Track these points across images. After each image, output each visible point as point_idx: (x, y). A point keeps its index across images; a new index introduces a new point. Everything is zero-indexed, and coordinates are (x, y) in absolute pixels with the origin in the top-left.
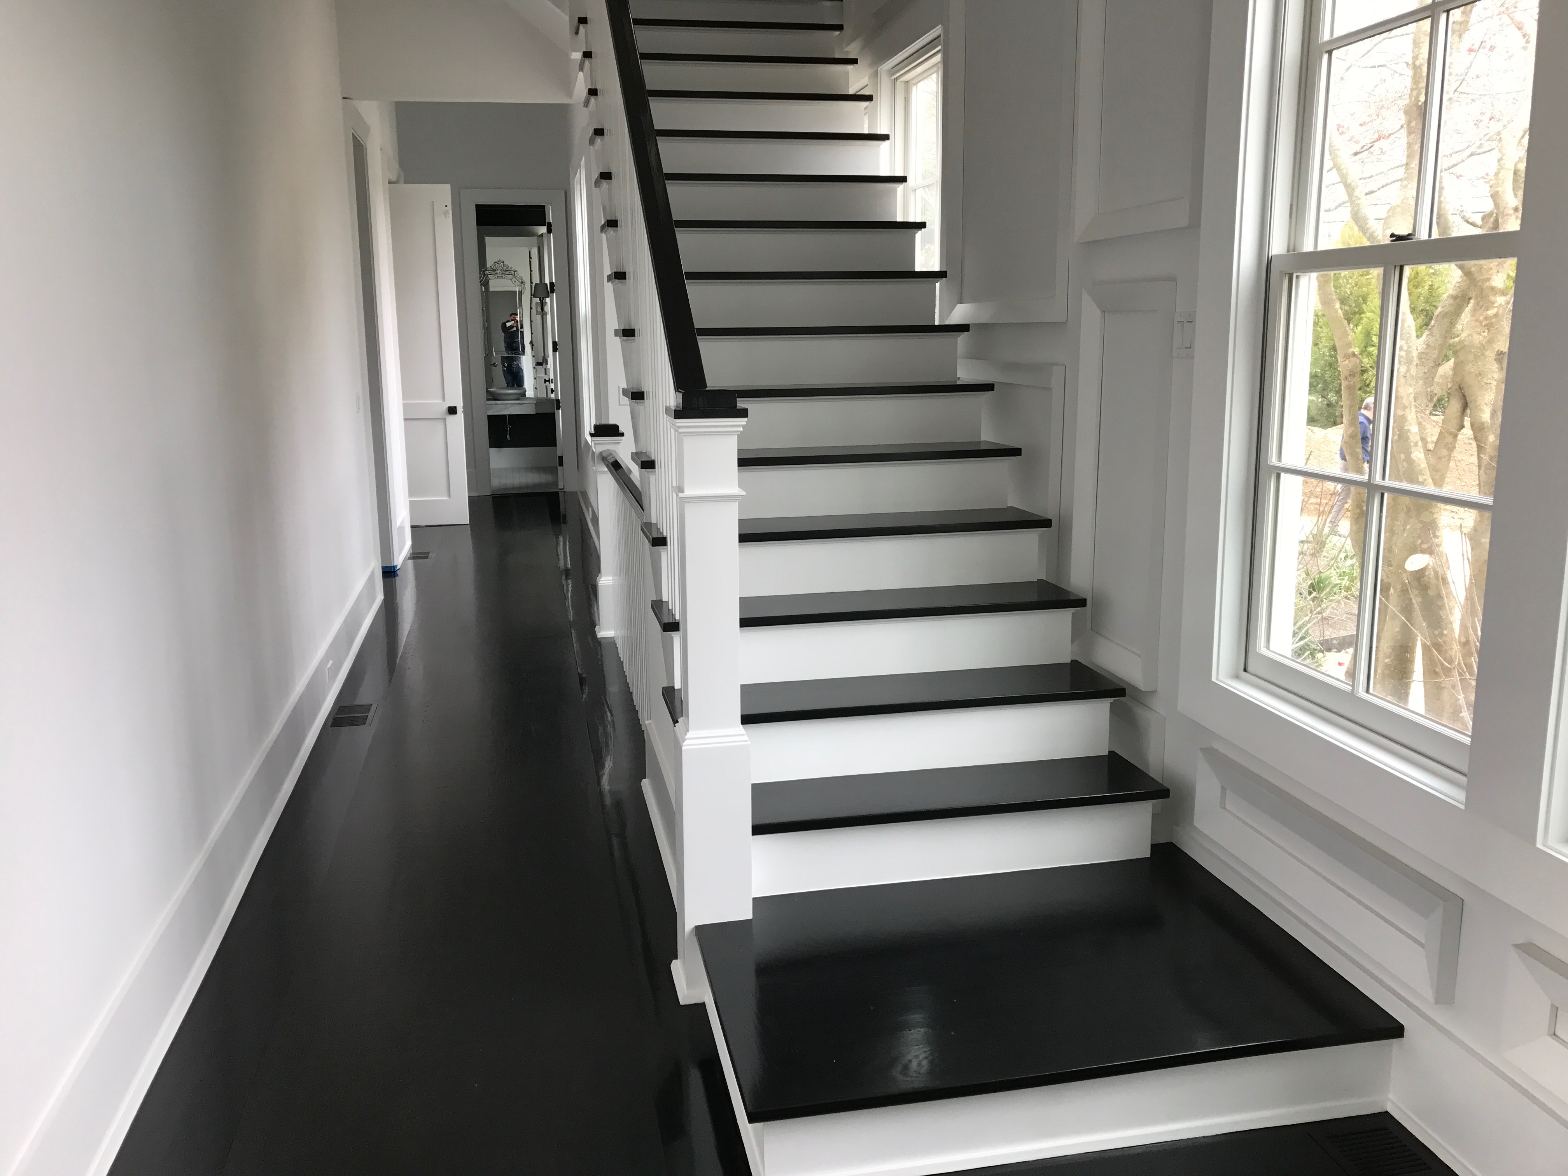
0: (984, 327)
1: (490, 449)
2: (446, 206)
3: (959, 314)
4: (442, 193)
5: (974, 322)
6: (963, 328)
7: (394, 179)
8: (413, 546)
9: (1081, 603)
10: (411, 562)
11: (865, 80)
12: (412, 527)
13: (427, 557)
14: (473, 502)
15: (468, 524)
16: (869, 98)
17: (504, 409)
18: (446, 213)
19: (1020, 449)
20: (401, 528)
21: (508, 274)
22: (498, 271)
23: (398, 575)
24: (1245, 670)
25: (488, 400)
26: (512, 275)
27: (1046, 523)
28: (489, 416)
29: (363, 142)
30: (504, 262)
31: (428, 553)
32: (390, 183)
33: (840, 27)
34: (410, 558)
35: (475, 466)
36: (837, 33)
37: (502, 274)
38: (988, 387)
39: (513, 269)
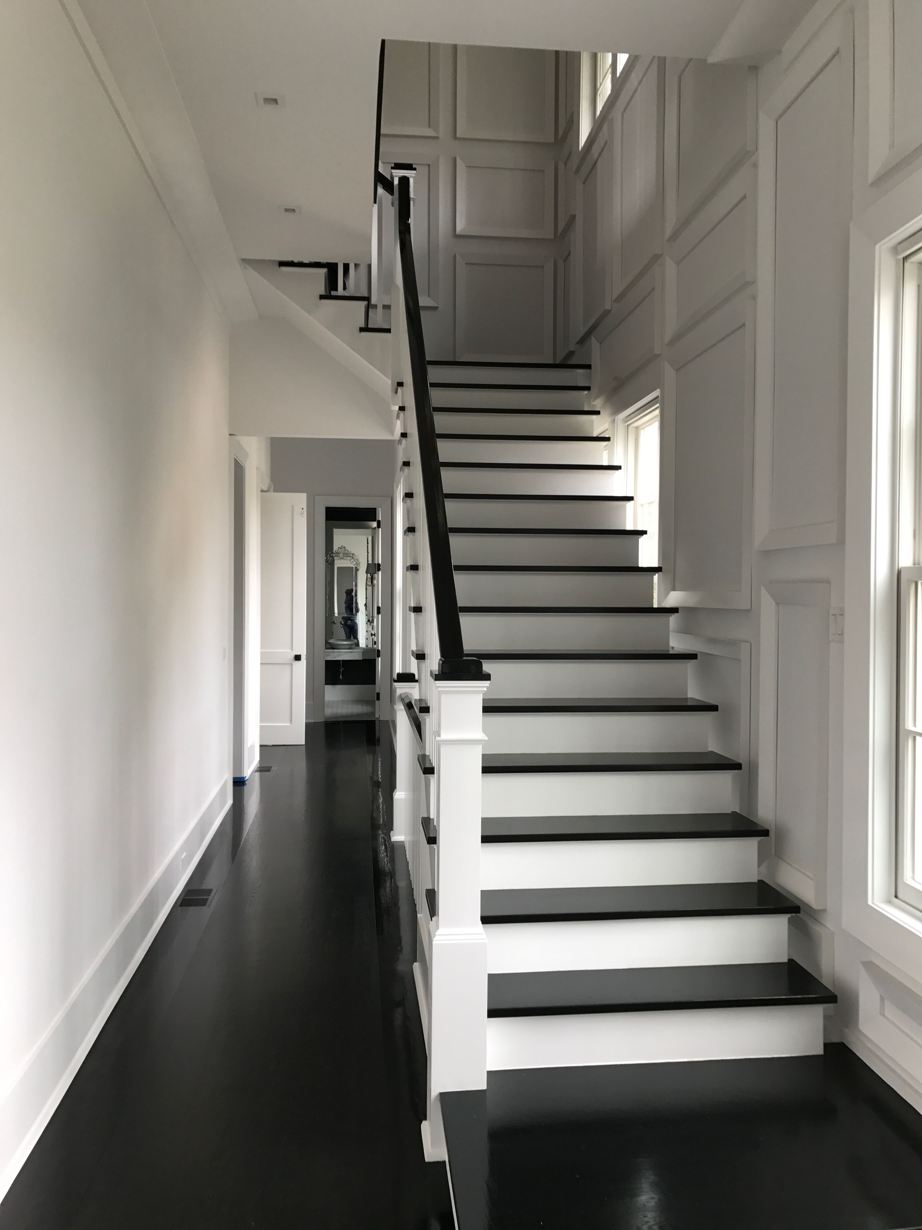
0: (690, 611)
1: (326, 686)
2: (303, 509)
3: (674, 599)
4: (300, 500)
5: (682, 606)
6: (674, 610)
7: (265, 489)
8: (261, 761)
9: (765, 833)
10: (257, 774)
11: (606, 426)
12: (261, 746)
13: (269, 771)
14: (309, 728)
15: (303, 745)
16: (608, 439)
17: (339, 656)
18: (302, 514)
19: (717, 706)
20: (252, 747)
21: (348, 556)
22: (341, 555)
23: (246, 785)
24: (896, 897)
25: (326, 648)
26: (351, 557)
27: (737, 766)
28: (326, 661)
29: (243, 464)
30: (345, 547)
31: (271, 767)
32: (261, 491)
33: (588, 388)
34: (256, 771)
35: (314, 699)
36: (586, 392)
37: (344, 556)
38: (693, 656)
39: (352, 553)
